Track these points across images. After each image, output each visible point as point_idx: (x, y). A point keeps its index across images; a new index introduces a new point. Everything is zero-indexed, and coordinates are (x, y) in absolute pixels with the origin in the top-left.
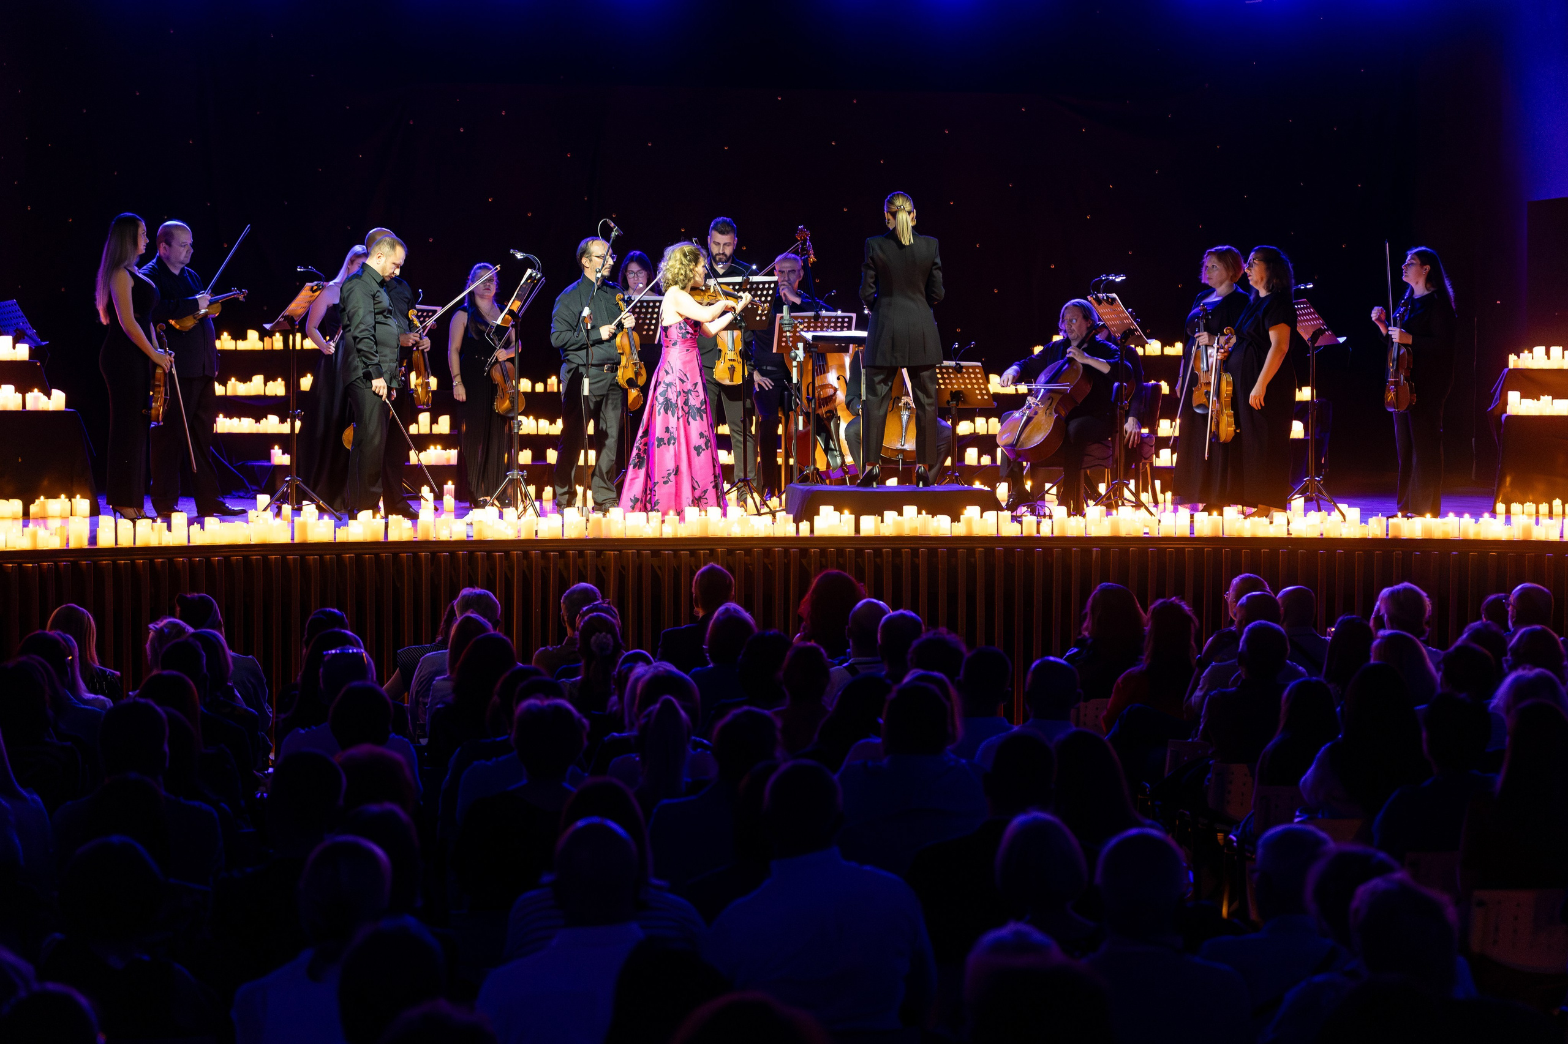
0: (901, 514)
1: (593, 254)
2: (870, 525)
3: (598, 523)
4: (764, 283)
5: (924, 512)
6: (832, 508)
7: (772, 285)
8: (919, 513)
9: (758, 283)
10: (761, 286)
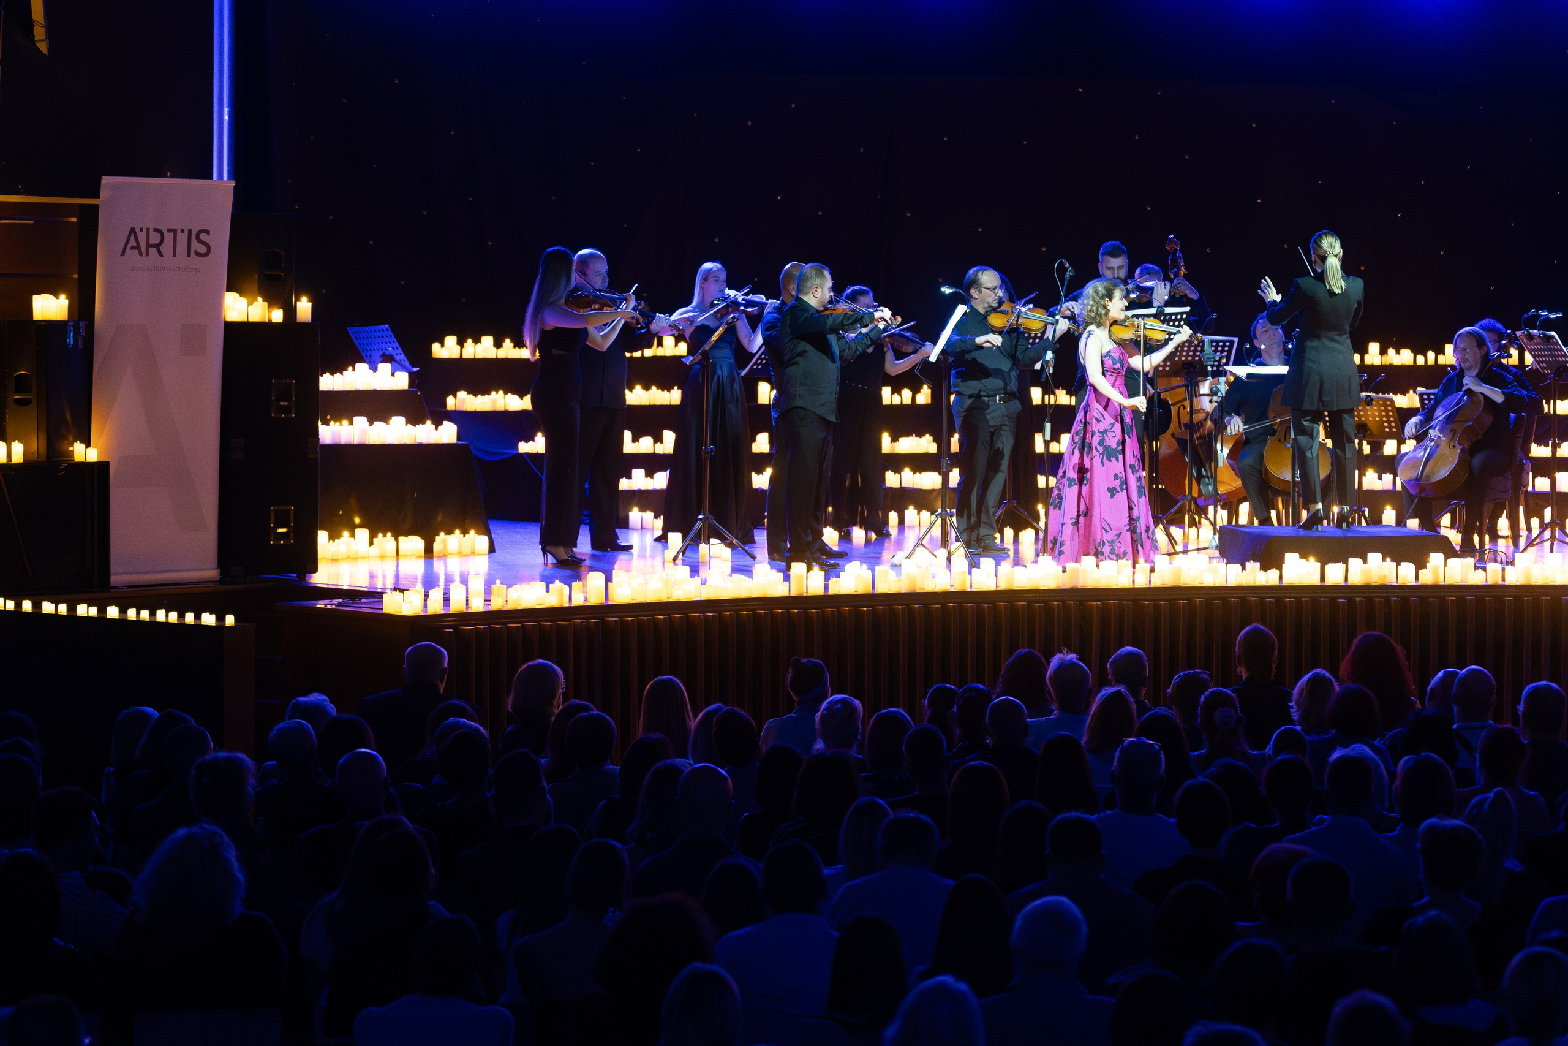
0: (1365, 561)
1: (983, 286)
2: (1335, 574)
3: (1076, 572)
4: (1176, 314)
5: (1388, 559)
6: (1297, 555)
7: (1184, 316)
8: (1384, 560)
9: (1171, 314)
10: (1173, 317)
